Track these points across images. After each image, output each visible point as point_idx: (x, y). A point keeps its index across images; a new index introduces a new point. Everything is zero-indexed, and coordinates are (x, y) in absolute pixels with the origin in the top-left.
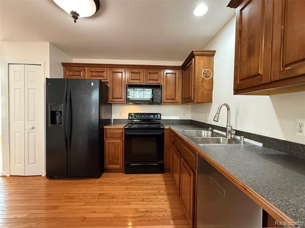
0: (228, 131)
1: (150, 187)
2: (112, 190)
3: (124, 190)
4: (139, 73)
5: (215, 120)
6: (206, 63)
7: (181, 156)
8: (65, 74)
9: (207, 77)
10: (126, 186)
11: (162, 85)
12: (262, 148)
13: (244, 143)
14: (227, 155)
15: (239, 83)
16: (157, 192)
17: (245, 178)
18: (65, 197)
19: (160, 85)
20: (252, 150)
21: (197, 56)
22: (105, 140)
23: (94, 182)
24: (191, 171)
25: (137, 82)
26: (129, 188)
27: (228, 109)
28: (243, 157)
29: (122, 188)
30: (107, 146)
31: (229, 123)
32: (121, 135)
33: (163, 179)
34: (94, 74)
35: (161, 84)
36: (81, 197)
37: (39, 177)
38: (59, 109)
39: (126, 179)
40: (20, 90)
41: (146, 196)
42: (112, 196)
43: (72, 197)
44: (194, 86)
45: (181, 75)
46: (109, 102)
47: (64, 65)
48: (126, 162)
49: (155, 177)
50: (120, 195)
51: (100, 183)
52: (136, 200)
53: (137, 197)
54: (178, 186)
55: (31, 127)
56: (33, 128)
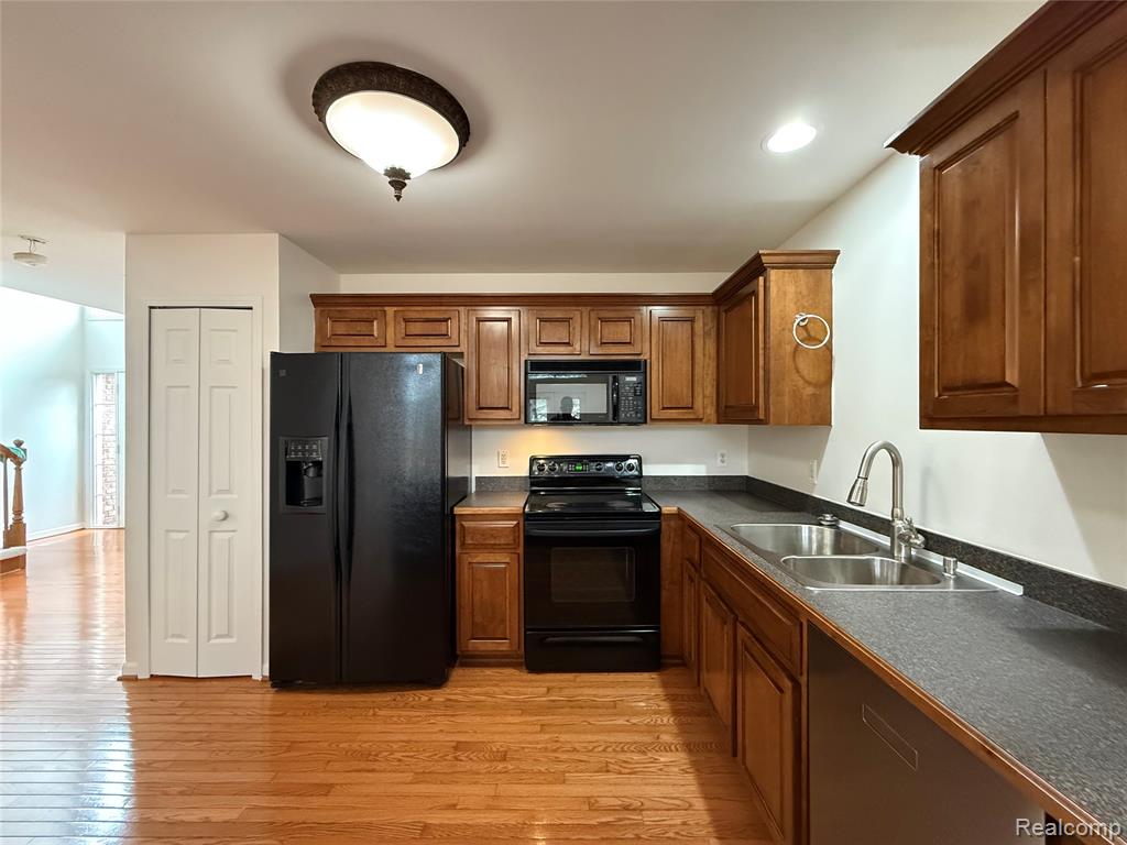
0: (896, 535)
1: (621, 721)
2: (494, 729)
3: (536, 733)
4: (567, 320)
5: (852, 500)
6: (805, 292)
7: (736, 619)
8: (320, 330)
9: (810, 339)
10: (538, 718)
11: (645, 361)
12: (1021, 601)
13: (960, 581)
14: (912, 631)
15: (940, 395)
16: (647, 739)
17: (985, 717)
18: (347, 752)
19: (639, 362)
20: (990, 613)
21: (773, 268)
22: (457, 555)
23: (430, 700)
24: (783, 675)
25: (559, 354)
26: (550, 725)
27: (896, 462)
28: (963, 640)
29: (526, 723)
30: (464, 576)
31: (902, 508)
32: (511, 538)
33: (659, 691)
34: (416, 328)
35: (640, 357)
36: (398, 755)
37: (245, 683)
38: (314, 455)
39: (535, 690)
40: (186, 390)
41: (613, 755)
42: (498, 752)
43: (370, 755)
44: (767, 371)
45: (711, 325)
46: (467, 423)
47: (318, 300)
48: (530, 630)
49: (634, 685)
50: (523, 748)
51: (450, 704)
52: (582, 766)
53: (584, 758)
54: (729, 722)
55: (218, 514)
56: (226, 517)
